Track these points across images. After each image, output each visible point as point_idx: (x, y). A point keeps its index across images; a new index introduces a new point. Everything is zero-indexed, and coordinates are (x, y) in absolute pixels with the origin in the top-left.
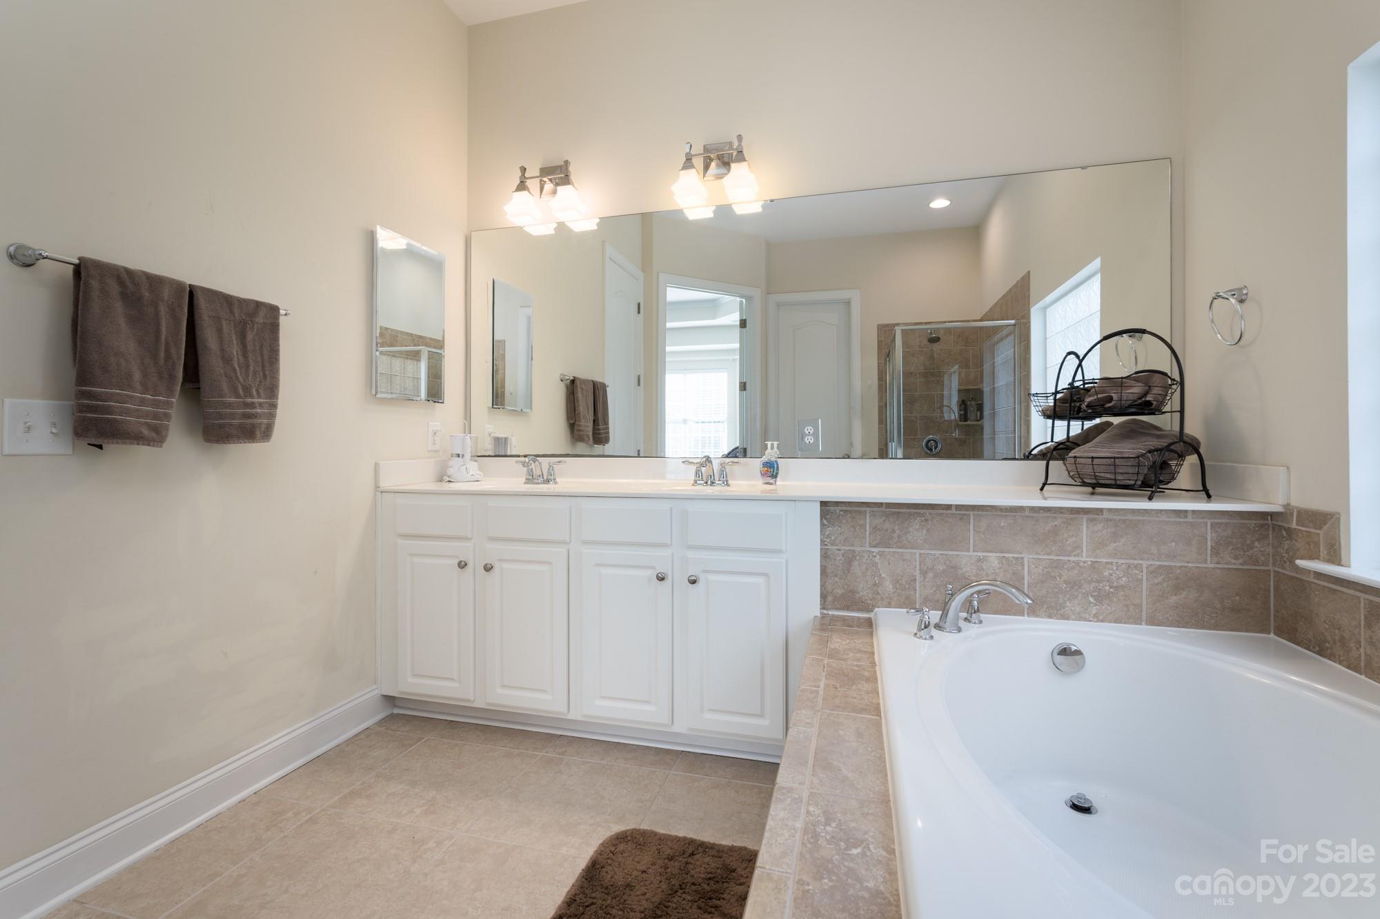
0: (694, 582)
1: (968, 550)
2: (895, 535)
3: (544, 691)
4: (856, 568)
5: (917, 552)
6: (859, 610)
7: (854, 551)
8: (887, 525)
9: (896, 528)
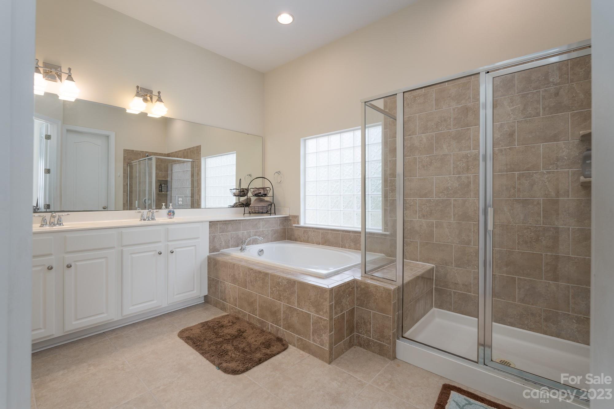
0: (172, 252)
1: (241, 231)
2: (225, 229)
3: (103, 313)
4: (216, 240)
5: (230, 233)
6: (216, 252)
7: (215, 235)
8: (223, 227)
9: (225, 227)
